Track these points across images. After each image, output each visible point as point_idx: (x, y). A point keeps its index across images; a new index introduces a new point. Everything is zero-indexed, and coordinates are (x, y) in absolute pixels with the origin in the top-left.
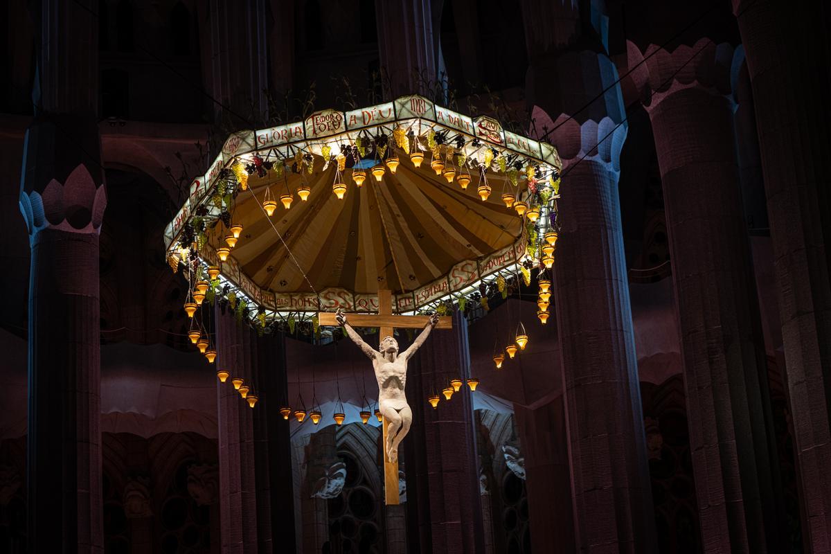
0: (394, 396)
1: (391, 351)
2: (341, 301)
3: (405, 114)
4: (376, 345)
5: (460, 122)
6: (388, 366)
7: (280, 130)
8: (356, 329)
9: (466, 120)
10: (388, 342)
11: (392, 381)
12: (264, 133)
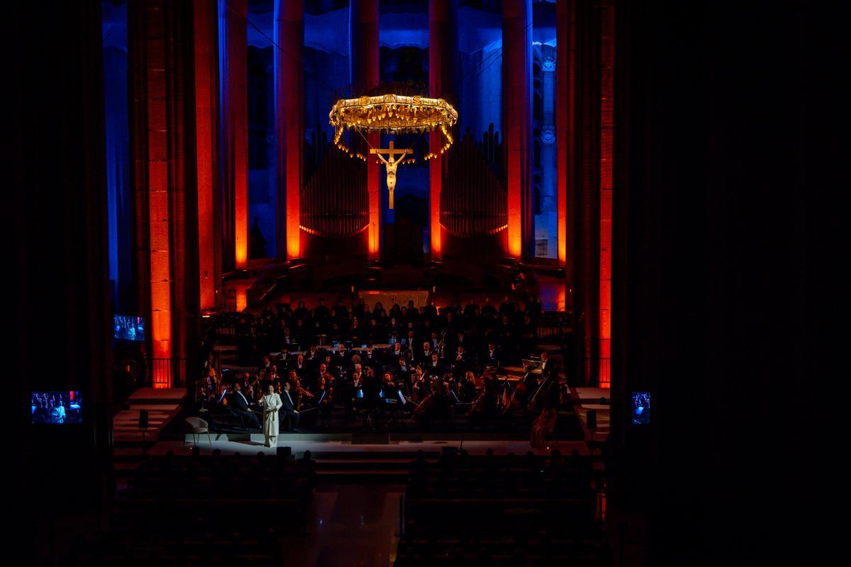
0: (391, 177)
1: (391, 163)
2: (396, 123)
3: (386, 101)
4: (387, 160)
5: (406, 100)
6: (390, 167)
7: (352, 100)
8: (381, 154)
9: (409, 98)
10: (392, 159)
11: (391, 173)
12: (348, 101)
